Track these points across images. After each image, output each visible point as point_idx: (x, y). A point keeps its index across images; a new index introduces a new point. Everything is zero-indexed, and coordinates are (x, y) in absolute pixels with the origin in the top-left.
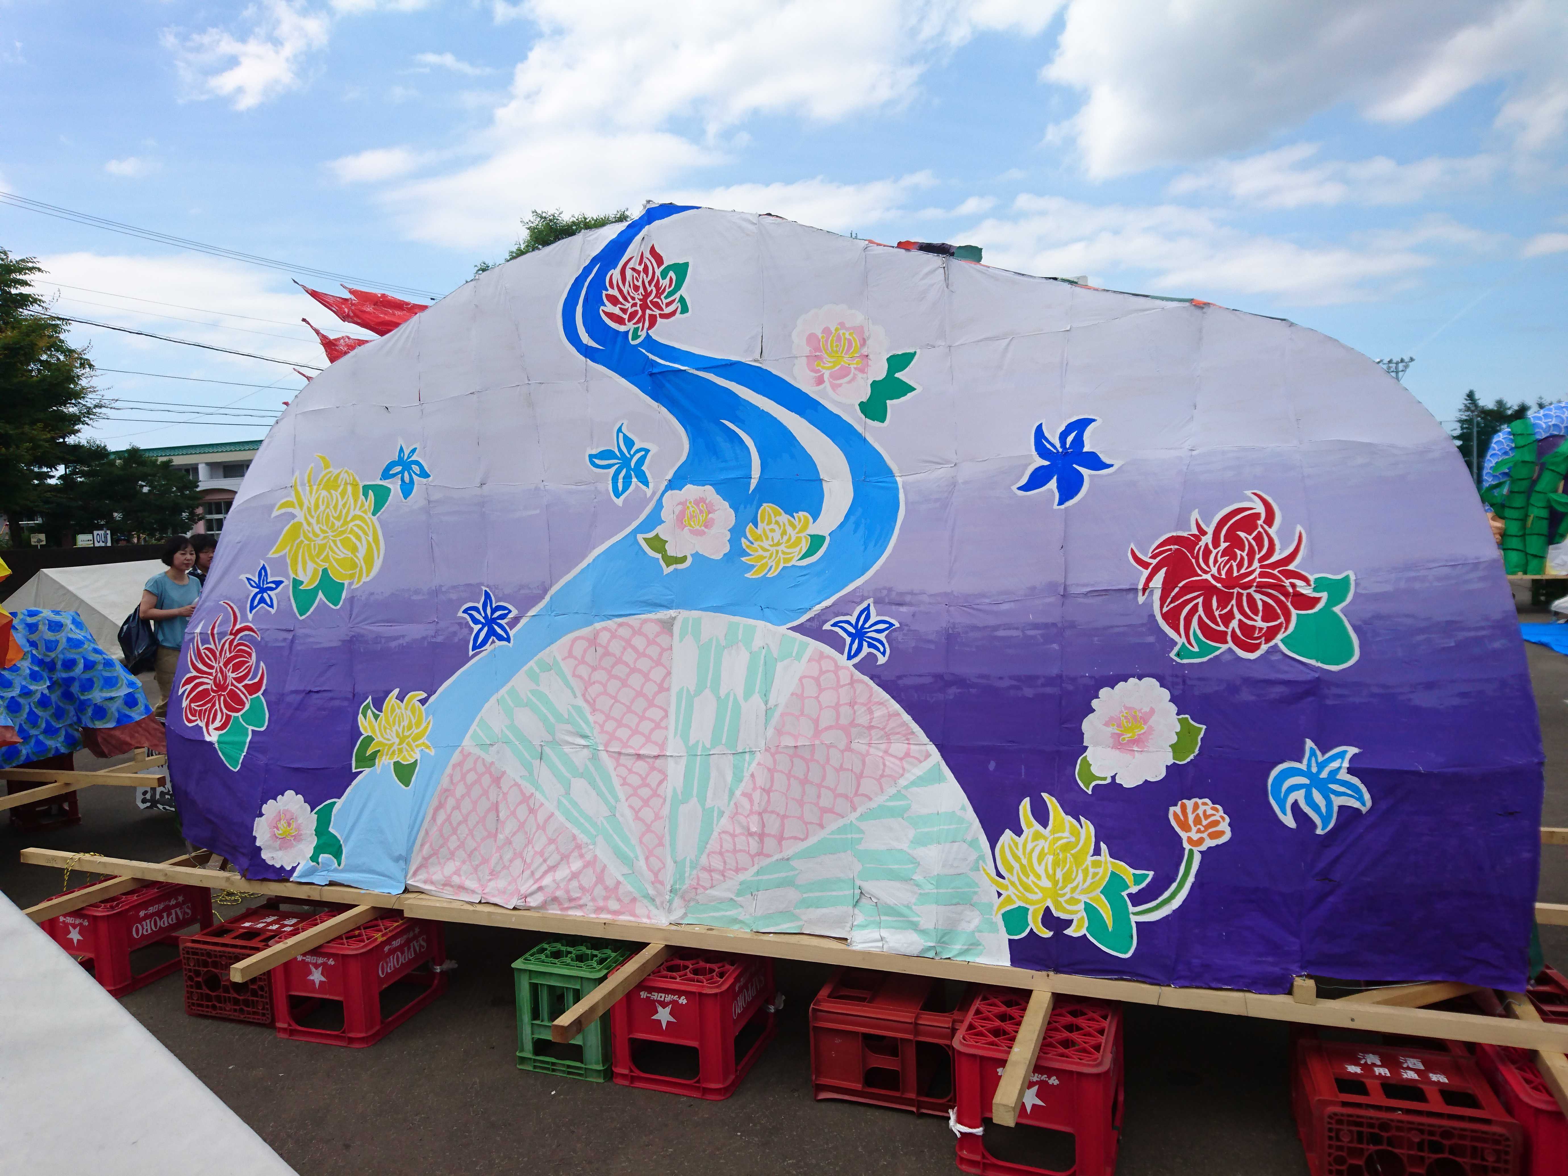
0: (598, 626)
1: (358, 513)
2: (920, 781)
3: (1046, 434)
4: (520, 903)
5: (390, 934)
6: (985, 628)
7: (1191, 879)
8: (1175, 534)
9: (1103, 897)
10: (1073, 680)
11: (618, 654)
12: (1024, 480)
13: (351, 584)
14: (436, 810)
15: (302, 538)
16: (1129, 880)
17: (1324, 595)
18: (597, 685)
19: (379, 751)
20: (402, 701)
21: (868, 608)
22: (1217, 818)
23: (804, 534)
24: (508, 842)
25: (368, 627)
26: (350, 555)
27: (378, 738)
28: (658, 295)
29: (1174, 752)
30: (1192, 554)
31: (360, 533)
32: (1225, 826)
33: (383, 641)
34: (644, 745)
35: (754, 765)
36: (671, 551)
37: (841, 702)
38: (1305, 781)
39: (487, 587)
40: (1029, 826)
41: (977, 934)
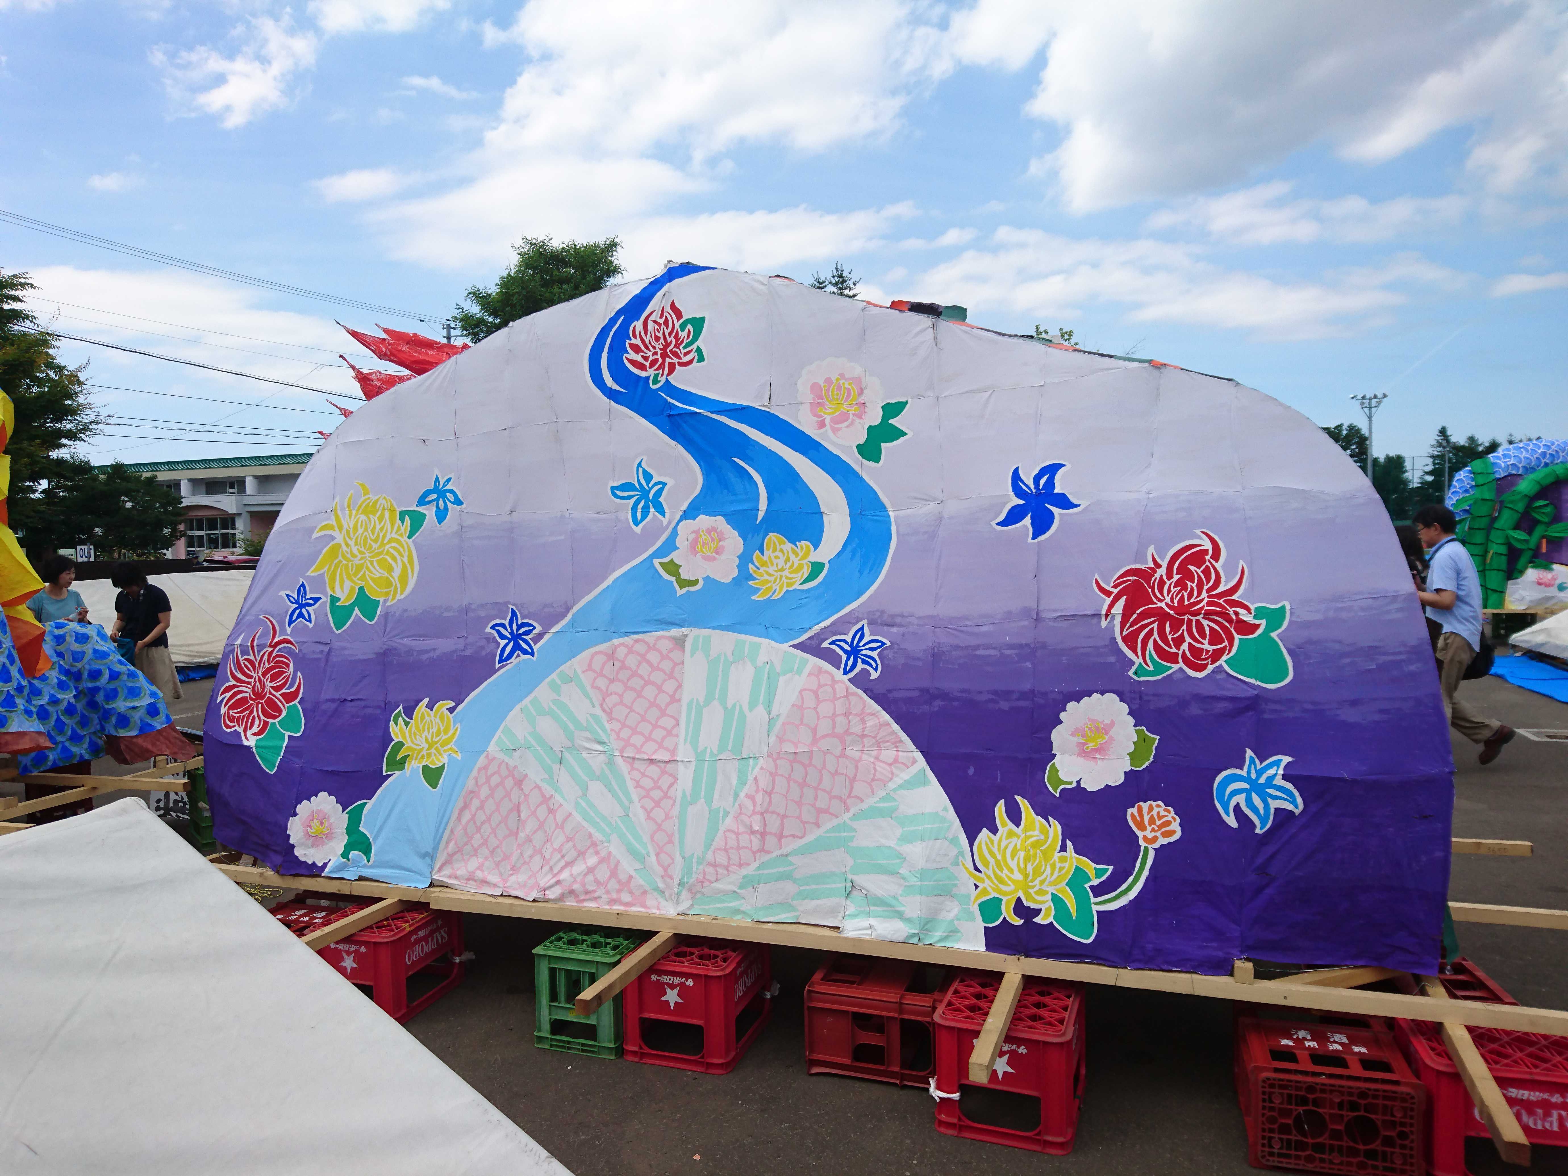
0: (616, 642)
1: (394, 535)
2: (908, 785)
3: (1022, 477)
4: (539, 896)
5: (416, 925)
6: (967, 647)
7: (1146, 873)
8: (1133, 567)
9: (1068, 888)
10: (1044, 694)
11: (634, 668)
12: (1002, 517)
13: (385, 601)
14: (462, 810)
15: (340, 558)
16: (1092, 874)
17: (1263, 622)
18: (614, 696)
19: (409, 755)
20: (431, 710)
21: (862, 628)
22: (1169, 818)
23: (806, 561)
24: (529, 840)
25: (401, 641)
26: (386, 574)
27: (408, 743)
28: (677, 346)
29: (1132, 759)
30: (1149, 584)
31: (396, 554)
32: (1176, 826)
33: (415, 654)
34: (656, 751)
35: (757, 770)
36: (684, 575)
37: (837, 713)
38: (1245, 786)
39: (514, 605)
40: (1004, 825)
41: (956, 922)
